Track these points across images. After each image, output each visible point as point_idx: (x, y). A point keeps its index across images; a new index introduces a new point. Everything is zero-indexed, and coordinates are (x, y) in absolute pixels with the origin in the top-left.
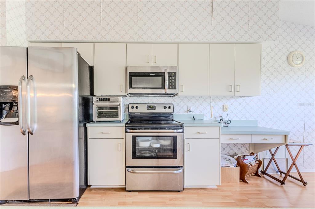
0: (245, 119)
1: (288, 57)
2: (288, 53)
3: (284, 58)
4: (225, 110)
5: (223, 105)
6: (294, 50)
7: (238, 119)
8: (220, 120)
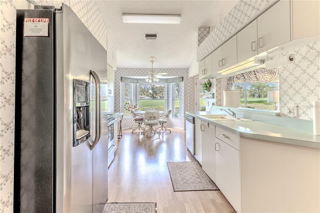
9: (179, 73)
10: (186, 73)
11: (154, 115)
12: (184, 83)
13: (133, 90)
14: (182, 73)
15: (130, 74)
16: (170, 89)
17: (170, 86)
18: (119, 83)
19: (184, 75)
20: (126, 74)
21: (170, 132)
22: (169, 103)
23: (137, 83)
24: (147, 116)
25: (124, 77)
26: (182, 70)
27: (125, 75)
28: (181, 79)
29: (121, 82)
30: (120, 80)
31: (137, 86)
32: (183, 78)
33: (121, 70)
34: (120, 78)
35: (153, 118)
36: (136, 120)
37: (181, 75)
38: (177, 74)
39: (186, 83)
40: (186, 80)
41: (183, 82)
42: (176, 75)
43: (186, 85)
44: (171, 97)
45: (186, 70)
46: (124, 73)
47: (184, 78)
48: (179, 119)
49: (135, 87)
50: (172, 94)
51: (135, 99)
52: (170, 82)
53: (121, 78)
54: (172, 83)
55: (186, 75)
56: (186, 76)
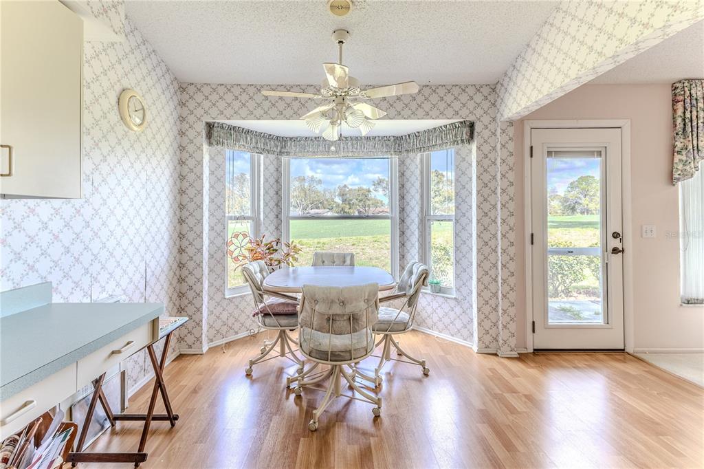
9: (457, 105)
10: (486, 105)
11: (349, 309)
12: (478, 148)
13: (266, 180)
14: (471, 105)
15: (244, 112)
16: (413, 179)
17: (412, 167)
18: (200, 148)
19: (479, 112)
20: (229, 112)
21: (426, 375)
22: (408, 233)
23: (281, 153)
24: (313, 310)
25: (221, 126)
26: (471, 91)
27: (222, 113)
28: (466, 130)
29: (210, 144)
30: (204, 134)
31: (280, 166)
32: (472, 126)
33: (206, 90)
34: (201, 128)
35: (342, 324)
36: (266, 315)
37: (464, 112)
38: (450, 112)
39: (486, 148)
40: (486, 134)
41: (474, 146)
42: (442, 115)
43: (486, 156)
44: (417, 209)
45: (486, 91)
46: (221, 105)
47: (478, 128)
48: (453, 303)
49: (272, 168)
50: (418, 197)
51: (272, 216)
52: (412, 150)
53: (210, 126)
54: (419, 154)
55: (485, 113)
56: (486, 119)
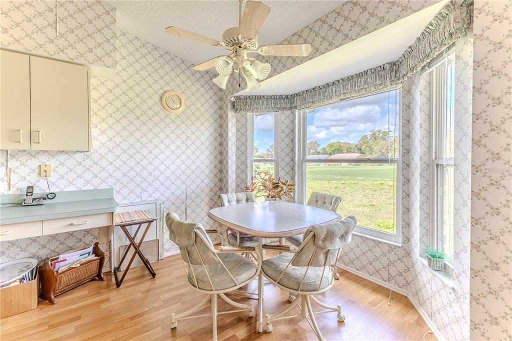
0: (92, 188)
1: (161, 98)
2: (161, 92)
3: (156, 98)
4: (43, 174)
5: (40, 166)
6: (171, 90)
7: (77, 189)
8: (27, 195)
